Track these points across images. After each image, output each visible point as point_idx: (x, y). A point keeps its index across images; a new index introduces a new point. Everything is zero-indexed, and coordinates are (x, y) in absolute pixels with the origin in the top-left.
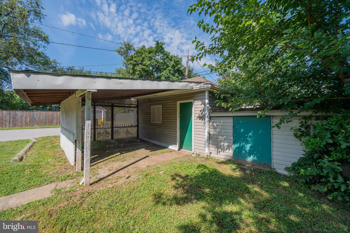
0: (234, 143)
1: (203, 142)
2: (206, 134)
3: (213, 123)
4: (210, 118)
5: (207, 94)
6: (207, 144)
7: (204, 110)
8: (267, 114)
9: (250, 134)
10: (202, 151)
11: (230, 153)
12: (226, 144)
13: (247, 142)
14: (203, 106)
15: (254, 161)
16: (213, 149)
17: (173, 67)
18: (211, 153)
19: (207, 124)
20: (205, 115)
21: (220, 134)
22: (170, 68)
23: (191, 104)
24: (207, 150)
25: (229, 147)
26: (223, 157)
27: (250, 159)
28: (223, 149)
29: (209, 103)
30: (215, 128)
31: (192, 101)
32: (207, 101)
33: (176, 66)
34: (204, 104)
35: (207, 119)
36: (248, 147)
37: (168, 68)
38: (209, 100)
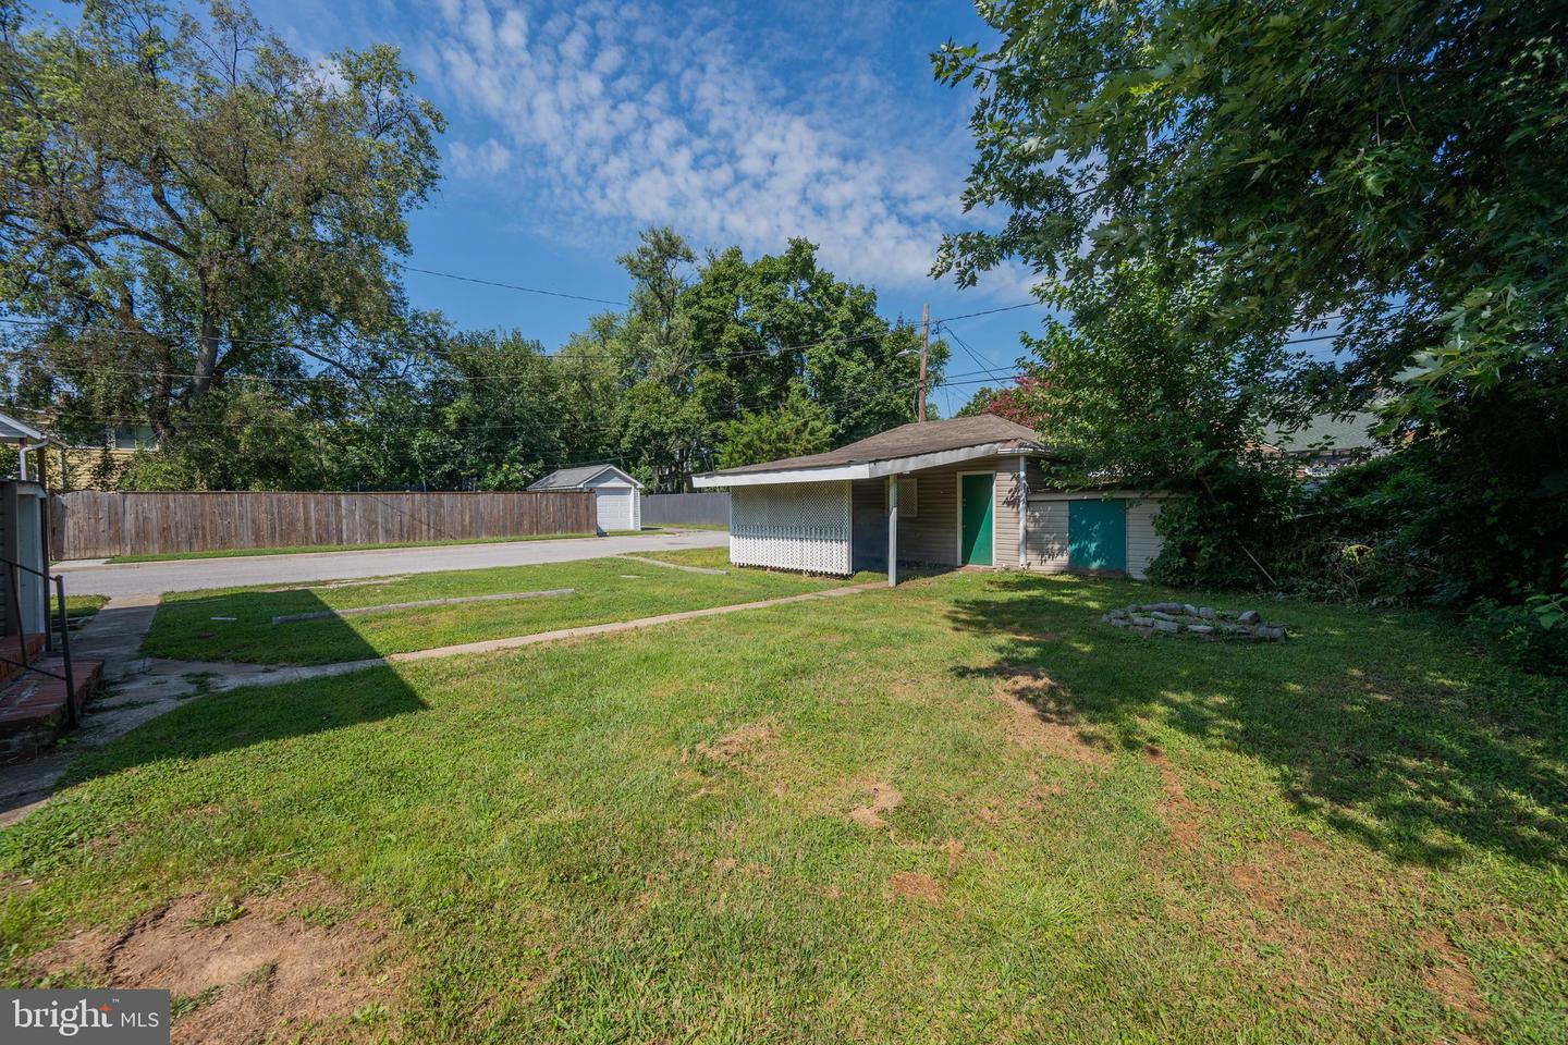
0: (1071, 542)
1: (1015, 547)
2: (1021, 531)
3: (1033, 512)
4: (1028, 503)
5: (1022, 461)
6: (1022, 548)
7: (1017, 489)
8: (1115, 496)
9: (1096, 527)
10: (1015, 564)
11: (1063, 559)
12: (1057, 547)
13: (1091, 541)
14: (1014, 482)
15: (1101, 567)
16: (1033, 557)
17: (847, 327)
18: (1029, 564)
19: (1022, 514)
20: (1018, 498)
21: (1046, 530)
22: (836, 331)
23: (989, 480)
24: (1022, 560)
25: (1061, 551)
26: (1052, 568)
27: (1095, 565)
28: (1052, 555)
29: (1027, 478)
30: (1036, 521)
31: (993, 472)
32: (1022, 474)
33: (859, 320)
34: (1018, 479)
35: (1022, 505)
36: (1093, 547)
37: (830, 332)
38: (1027, 473)
